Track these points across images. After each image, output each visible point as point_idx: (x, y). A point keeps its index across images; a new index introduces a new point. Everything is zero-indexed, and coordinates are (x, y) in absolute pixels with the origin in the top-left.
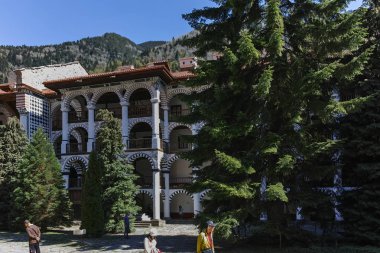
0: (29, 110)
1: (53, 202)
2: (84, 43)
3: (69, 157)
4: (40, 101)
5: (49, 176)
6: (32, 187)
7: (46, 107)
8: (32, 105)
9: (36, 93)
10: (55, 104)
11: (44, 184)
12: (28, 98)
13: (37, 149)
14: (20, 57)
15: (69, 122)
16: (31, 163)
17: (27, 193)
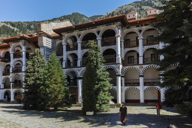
0: (45, 45)
1: (62, 94)
2: (63, 18)
3: (67, 70)
4: (50, 40)
5: (59, 80)
6: (50, 86)
7: (53, 43)
8: (46, 42)
9: (48, 36)
10: (58, 42)
11: (56, 84)
12: (45, 39)
13: (52, 65)
14: (32, 26)
15: (67, 50)
16: (49, 72)
17: (47, 89)
